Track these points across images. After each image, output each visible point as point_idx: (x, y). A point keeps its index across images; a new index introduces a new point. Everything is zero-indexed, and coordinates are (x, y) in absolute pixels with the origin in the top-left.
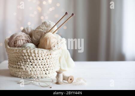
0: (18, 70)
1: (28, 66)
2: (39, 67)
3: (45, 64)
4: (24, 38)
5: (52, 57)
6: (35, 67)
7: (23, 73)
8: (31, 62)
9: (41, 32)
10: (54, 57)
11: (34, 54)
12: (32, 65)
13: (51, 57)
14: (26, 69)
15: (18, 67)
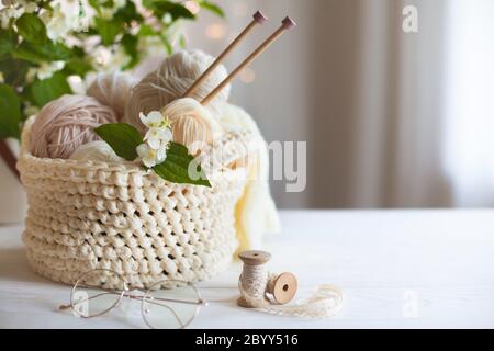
0: (52, 253)
1: (88, 236)
2: (133, 243)
3: (160, 230)
4: (88, 120)
5: (190, 203)
6: (119, 243)
7: (69, 266)
8: (99, 222)
9: (158, 94)
10: (203, 204)
11: (112, 190)
12: (104, 234)
13: (185, 202)
14: (79, 251)
15: (50, 239)
